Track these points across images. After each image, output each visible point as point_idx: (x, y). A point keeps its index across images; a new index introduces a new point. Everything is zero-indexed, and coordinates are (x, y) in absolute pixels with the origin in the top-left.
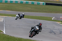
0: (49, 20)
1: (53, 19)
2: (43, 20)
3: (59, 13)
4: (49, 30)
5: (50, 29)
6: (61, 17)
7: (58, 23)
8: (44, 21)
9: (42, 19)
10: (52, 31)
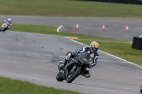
0: (50, 34)
1: (58, 30)
2: (37, 32)
3: (73, 16)
4: (51, 55)
5: (52, 53)
6: (77, 26)
7: (71, 39)
8: (38, 36)
9: (33, 31)
10: (58, 58)
